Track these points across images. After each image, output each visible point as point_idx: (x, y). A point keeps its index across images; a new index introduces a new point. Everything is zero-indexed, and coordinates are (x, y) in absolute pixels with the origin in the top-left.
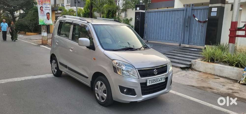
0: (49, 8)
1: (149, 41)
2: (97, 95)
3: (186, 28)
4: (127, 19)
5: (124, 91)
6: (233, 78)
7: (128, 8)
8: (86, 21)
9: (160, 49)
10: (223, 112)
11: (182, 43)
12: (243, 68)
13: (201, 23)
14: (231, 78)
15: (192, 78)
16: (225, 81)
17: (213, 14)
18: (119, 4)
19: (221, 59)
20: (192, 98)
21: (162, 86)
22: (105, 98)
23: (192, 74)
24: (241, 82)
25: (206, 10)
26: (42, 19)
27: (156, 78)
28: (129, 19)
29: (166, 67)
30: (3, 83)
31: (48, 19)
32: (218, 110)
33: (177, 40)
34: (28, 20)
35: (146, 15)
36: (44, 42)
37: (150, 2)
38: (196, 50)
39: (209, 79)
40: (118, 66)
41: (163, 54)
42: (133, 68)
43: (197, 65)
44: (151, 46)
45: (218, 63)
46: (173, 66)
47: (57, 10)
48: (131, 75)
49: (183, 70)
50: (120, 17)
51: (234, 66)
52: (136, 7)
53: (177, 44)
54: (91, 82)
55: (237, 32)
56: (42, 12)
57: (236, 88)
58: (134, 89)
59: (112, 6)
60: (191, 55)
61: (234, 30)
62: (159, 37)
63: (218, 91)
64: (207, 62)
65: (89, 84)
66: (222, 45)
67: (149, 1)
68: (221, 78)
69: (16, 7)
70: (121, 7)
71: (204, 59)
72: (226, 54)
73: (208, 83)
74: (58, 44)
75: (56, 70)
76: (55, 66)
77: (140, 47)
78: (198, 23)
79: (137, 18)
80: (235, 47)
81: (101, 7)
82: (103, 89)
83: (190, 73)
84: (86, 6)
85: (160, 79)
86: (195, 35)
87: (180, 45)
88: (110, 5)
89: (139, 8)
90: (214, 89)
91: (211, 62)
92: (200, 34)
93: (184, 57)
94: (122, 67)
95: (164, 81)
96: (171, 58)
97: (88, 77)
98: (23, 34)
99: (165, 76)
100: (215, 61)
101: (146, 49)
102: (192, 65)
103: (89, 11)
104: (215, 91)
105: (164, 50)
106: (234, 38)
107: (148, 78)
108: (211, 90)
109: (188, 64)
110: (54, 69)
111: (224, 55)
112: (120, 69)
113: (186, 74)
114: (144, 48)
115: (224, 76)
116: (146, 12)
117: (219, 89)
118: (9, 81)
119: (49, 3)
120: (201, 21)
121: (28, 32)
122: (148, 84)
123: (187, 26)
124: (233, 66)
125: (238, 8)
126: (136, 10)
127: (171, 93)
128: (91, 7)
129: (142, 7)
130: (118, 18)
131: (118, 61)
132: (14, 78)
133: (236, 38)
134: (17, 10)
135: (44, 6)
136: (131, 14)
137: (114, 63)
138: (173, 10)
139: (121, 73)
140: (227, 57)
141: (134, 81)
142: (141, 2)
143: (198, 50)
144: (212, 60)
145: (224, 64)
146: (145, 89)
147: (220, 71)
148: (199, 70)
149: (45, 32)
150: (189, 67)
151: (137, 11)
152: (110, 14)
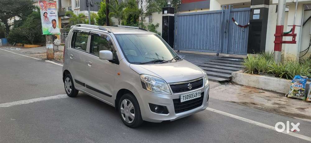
0: (55, 13)
1: (180, 51)
2: (123, 115)
3: (224, 34)
4: (153, 24)
5: (155, 109)
6: (280, 92)
7: (154, 12)
8: (107, 30)
9: (194, 61)
10: (268, 128)
11: (220, 52)
12: (291, 79)
13: (241, 28)
14: (278, 91)
15: (232, 93)
16: (270, 95)
17: (256, 17)
18: (142, 7)
19: (266, 70)
20: (232, 116)
21: (198, 102)
22: (133, 119)
23: (233, 88)
24: (289, 96)
25: (247, 12)
26: (47, 28)
27: (190, 94)
28: (155, 24)
29: (202, 81)
30: (8, 106)
31: (55, 28)
32: (261, 127)
33: (214, 49)
34: (26, 28)
35: (176, 19)
36: (50, 56)
37: (180, 3)
38: (237, 60)
39: (253, 93)
40: (147, 82)
41: (198, 66)
42: (164, 83)
43: (238, 78)
44: (184, 57)
45: (263, 74)
46: (209, 80)
47: (63, 16)
48: (162, 91)
49: (222, 84)
50: (143, 23)
51: (281, 77)
52: (164, 10)
53: (215, 54)
54: (116, 101)
55: (284, 37)
56: (47, 19)
57: (283, 103)
58: (166, 107)
59: (133, 10)
60: (231, 67)
61: (280, 35)
62: (193, 46)
63: (262, 106)
64: (250, 73)
65: (113, 104)
66: (267, 53)
67: (178, 1)
68: (266, 92)
69: (10, 12)
70: (145, 11)
71: (246, 70)
72: (272, 64)
73: (252, 98)
74: (72, 58)
75: (71, 90)
76: (69, 84)
77: (171, 59)
78: (238, 28)
79: (165, 24)
80: (282, 55)
81: (120, 11)
82: (131, 108)
83: (230, 88)
84: (101, 10)
85: (195, 95)
86: (236, 42)
87: (218, 55)
88: (132, 8)
89: (167, 11)
90: (258, 105)
91: (254, 73)
92: (241, 41)
93: (223, 69)
94: (152, 82)
95: (200, 96)
96: (207, 70)
97: (112, 95)
98: (20, 47)
99: (200, 91)
100: (259, 73)
101: (178, 61)
102: (233, 78)
103: (105, 15)
104: (259, 106)
105: (198, 61)
106: (280, 44)
107: (182, 94)
108: (254, 105)
109: (228, 77)
110: (68, 88)
111: (269, 64)
112: (150, 84)
113: (226, 89)
114: (175, 59)
115: (270, 90)
116: (175, 16)
117: (263, 104)
118: (14, 104)
119: (54, 8)
120: (242, 25)
121: (27, 44)
122: (182, 101)
123: (225, 32)
124: (279, 77)
125: (284, 9)
126: (163, 13)
127: (208, 110)
128: (107, 11)
129: (171, 10)
130: (142, 24)
131: (147, 76)
132: (21, 101)
133: (283, 44)
134: (11, 17)
135: (48, 12)
136: (158, 19)
137: (143, 78)
138: (208, 13)
139: (151, 89)
140: (273, 67)
141: (166, 97)
142: (169, 3)
143: (240, 60)
144: (256, 71)
145: (270, 75)
146: (179, 106)
147: (265, 83)
148: (241, 84)
149: (50, 43)
150: (229, 81)
151: (164, 15)
152: (132, 19)
